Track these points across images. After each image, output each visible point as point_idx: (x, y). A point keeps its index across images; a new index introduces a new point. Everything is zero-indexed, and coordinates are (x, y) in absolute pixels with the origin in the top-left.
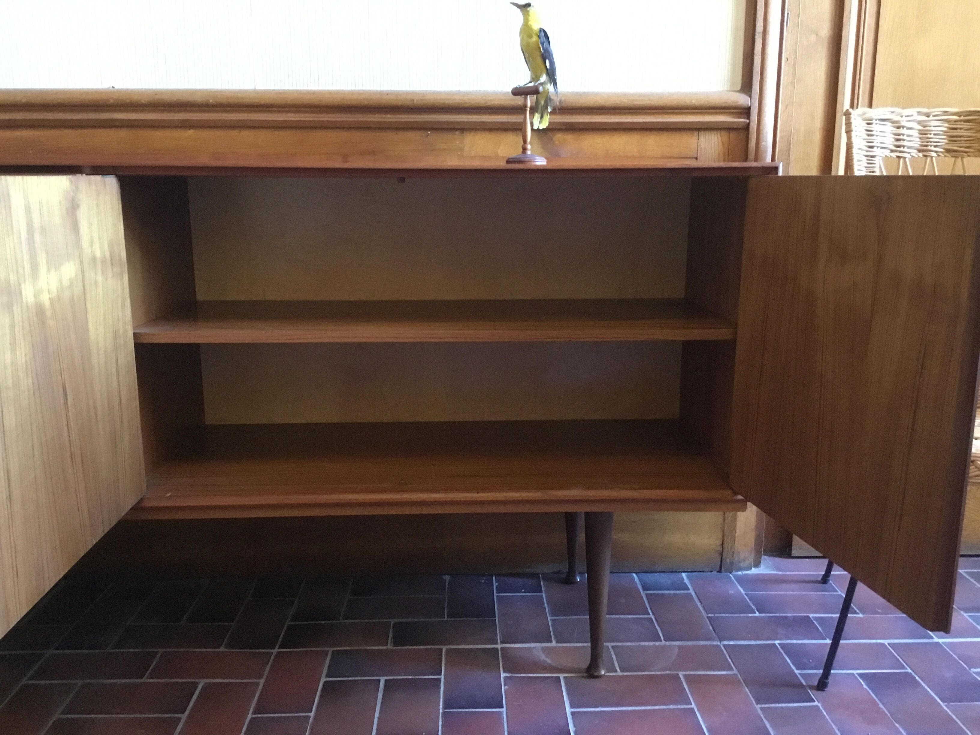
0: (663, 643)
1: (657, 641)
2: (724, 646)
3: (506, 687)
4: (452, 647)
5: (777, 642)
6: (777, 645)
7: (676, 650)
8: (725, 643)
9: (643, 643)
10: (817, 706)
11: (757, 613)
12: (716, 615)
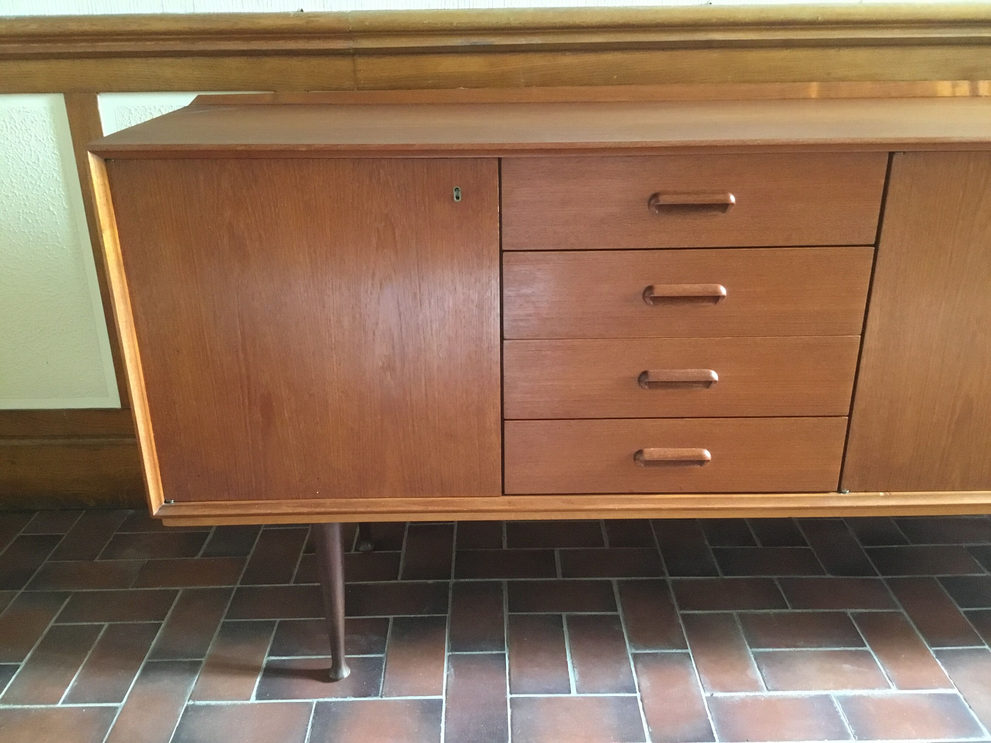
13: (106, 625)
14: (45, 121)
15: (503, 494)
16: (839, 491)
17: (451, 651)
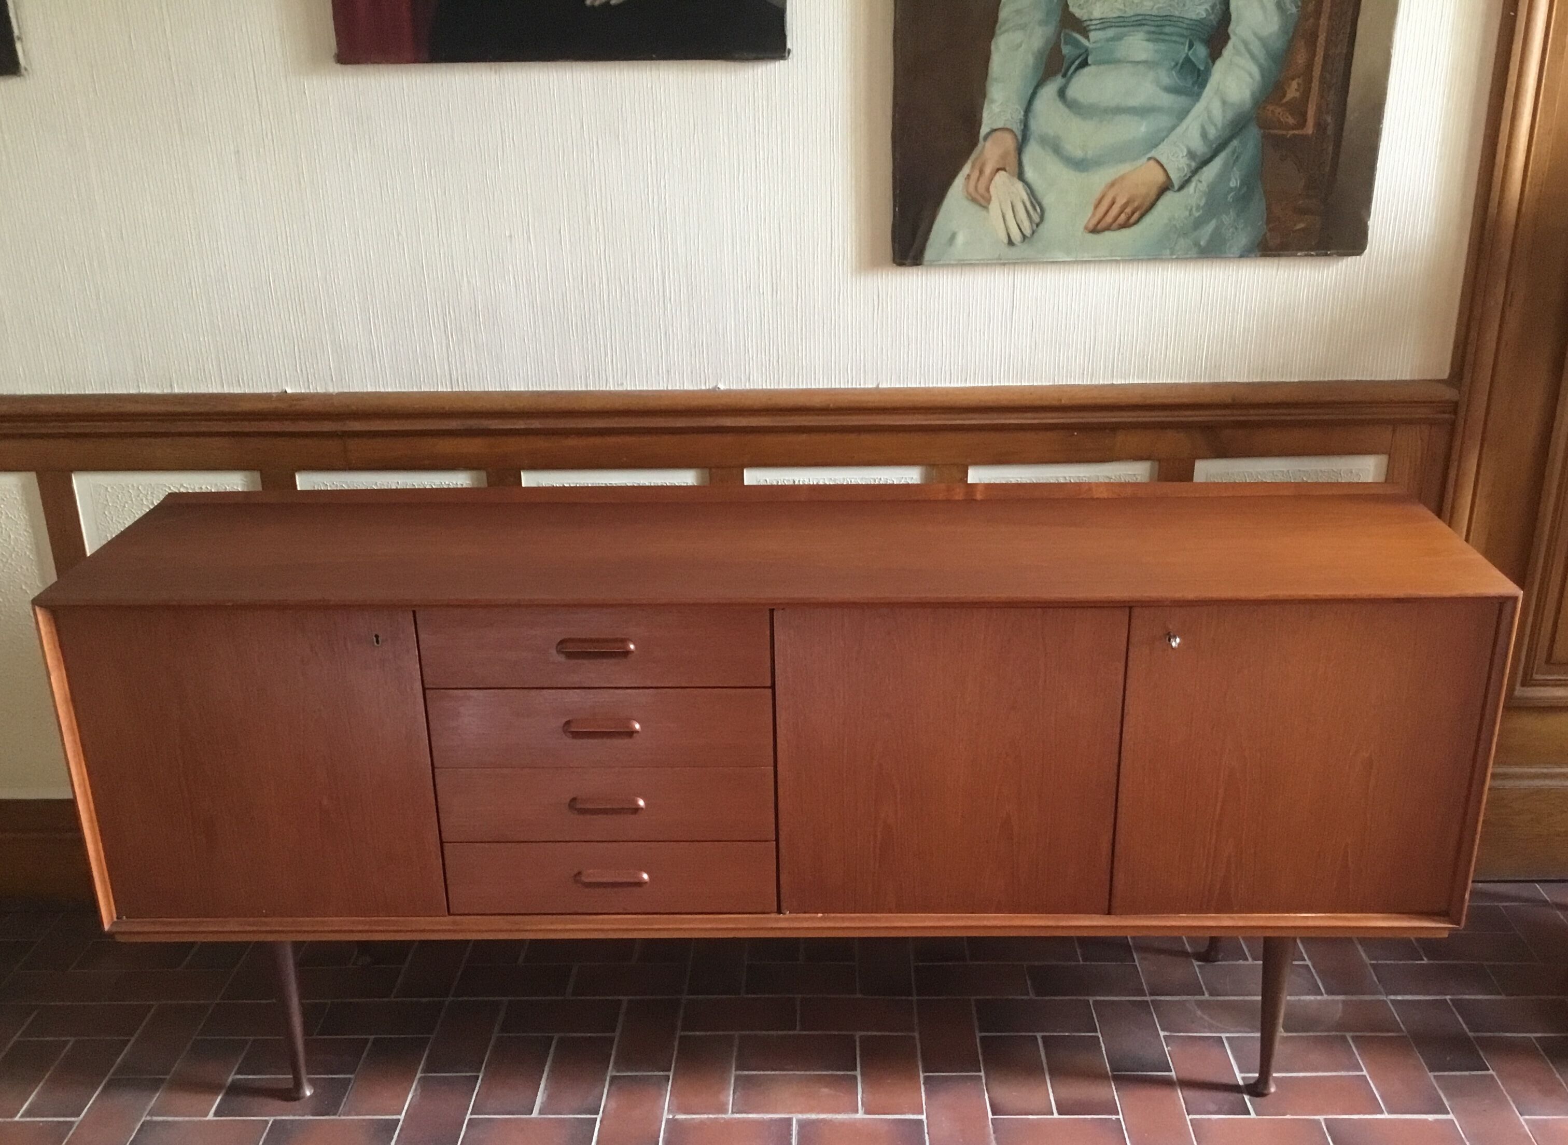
0: (1325, 997)
1: (1318, 995)
2: (1392, 1001)
3: (1169, 1048)
4: (1098, 998)
5: (1448, 997)
6: (1449, 1001)
7: (1340, 1006)
8: (1392, 997)
9: (1303, 998)
10: (1492, 1075)
11: (1425, 959)
12: (1380, 962)
13: (72, 1040)
14: (16, 499)
15: (449, 914)
16: (779, 911)
17: (424, 1073)
